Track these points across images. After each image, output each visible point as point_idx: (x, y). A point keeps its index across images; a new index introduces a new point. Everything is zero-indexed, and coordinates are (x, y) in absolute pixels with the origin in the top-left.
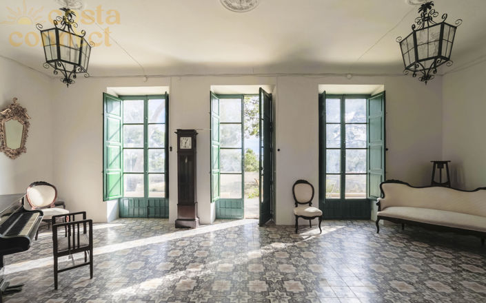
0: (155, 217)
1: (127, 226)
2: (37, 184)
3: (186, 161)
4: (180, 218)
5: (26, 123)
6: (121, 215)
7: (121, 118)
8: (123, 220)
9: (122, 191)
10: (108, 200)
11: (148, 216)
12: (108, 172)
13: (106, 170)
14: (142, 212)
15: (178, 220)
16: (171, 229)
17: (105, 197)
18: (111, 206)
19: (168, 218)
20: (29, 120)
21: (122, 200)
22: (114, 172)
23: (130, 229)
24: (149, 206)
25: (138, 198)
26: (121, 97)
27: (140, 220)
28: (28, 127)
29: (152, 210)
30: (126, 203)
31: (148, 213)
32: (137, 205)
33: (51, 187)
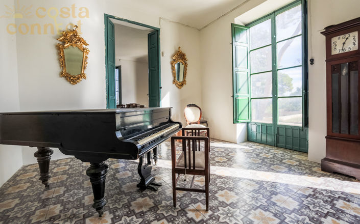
0: (286, 148)
1: (254, 151)
2: (190, 105)
3: (344, 72)
4: (330, 158)
5: (185, 64)
6: (249, 139)
7: (248, 45)
8: (251, 144)
9: (250, 116)
10: (238, 122)
11: (277, 145)
12: (238, 96)
13: (235, 95)
14: (269, 139)
15: (326, 159)
16: (314, 169)
17: (235, 120)
18: (240, 129)
19: (307, 152)
20: (187, 62)
21: (250, 125)
22: (242, 96)
23: (258, 155)
24: (278, 134)
25: (266, 124)
26: (248, 26)
27: (268, 148)
28: (186, 66)
29: (282, 139)
30: (254, 128)
31: (278, 142)
32: (264, 131)
33: (198, 109)
